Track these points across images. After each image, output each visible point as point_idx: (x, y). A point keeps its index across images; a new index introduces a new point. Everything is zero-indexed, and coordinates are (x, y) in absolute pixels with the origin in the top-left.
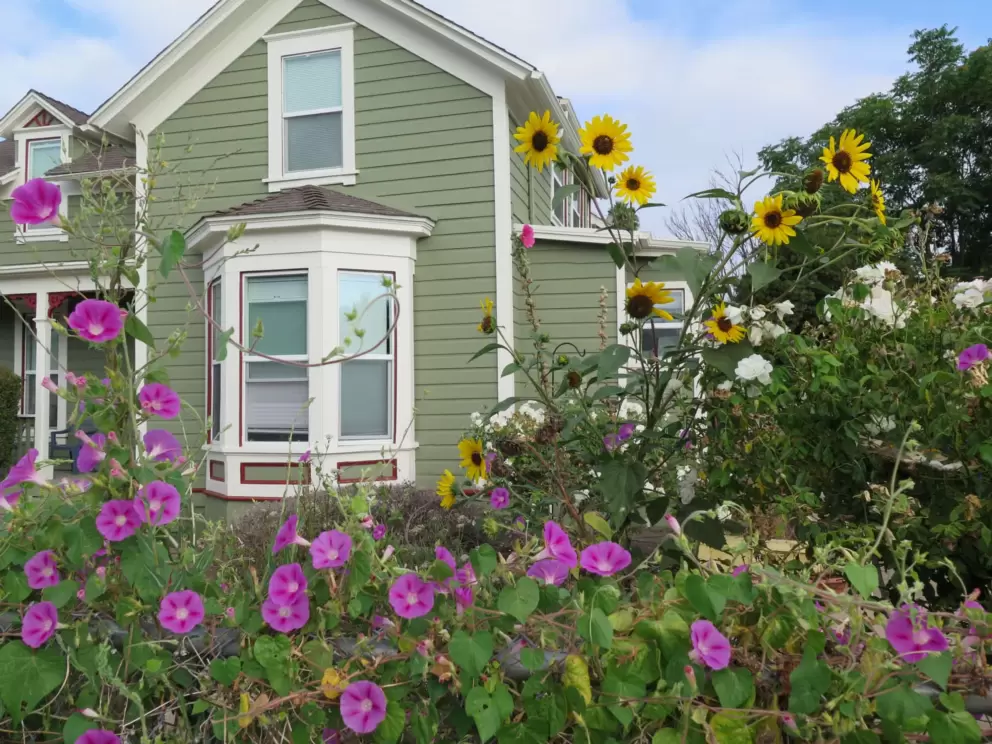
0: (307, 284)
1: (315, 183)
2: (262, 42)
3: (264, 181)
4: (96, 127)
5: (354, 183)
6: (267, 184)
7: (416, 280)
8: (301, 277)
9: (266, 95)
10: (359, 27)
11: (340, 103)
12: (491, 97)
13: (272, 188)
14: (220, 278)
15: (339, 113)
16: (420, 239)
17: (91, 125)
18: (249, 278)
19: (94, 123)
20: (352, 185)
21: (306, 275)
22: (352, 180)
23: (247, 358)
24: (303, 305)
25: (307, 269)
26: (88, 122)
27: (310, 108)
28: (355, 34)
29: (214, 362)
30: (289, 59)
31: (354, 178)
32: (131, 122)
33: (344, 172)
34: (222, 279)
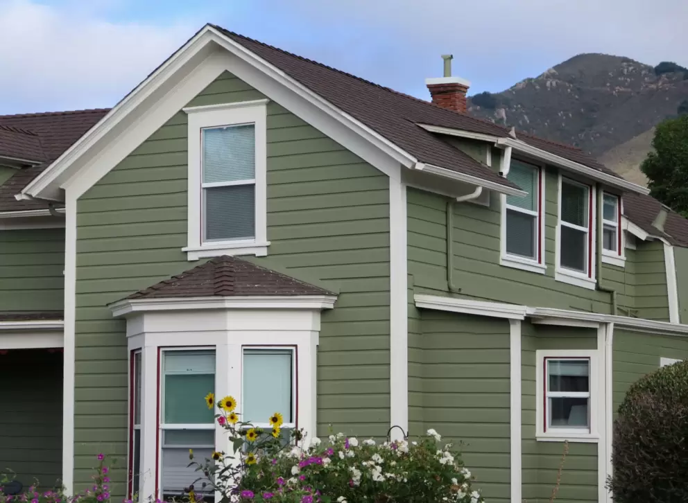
0: (215, 358)
1: (230, 253)
2: (182, 114)
3: (183, 249)
4: (30, 196)
5: (266, 254)
6: (186, 252)
7: (319, 350)
8: (210, 352)
9: (187, 165)
10: (271, 103)
11: (253, 177)
12: (389, 177)
13: (191, 257)
14: (140, 349)
15: (252, 186)
16: (324, 311)
17: (26, 194)
18: (166, 352)
19: (28, 193)
20: (264, 256)
21: (215, 350)
22: (264, 252)
23: (163, 426)
24: (212, 377)
25: (215, 346)
26: (23, 191)
27: (226, 180)
28: (268, 109)
29: (136, 427)
30: (207, 131)
31: (266, 249)
32: (61, 187)
33: (256, 244)
34: (143, 349)
